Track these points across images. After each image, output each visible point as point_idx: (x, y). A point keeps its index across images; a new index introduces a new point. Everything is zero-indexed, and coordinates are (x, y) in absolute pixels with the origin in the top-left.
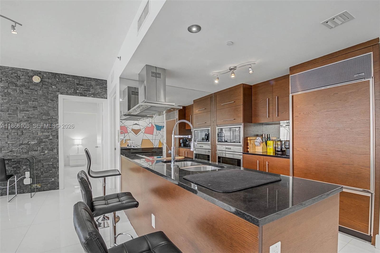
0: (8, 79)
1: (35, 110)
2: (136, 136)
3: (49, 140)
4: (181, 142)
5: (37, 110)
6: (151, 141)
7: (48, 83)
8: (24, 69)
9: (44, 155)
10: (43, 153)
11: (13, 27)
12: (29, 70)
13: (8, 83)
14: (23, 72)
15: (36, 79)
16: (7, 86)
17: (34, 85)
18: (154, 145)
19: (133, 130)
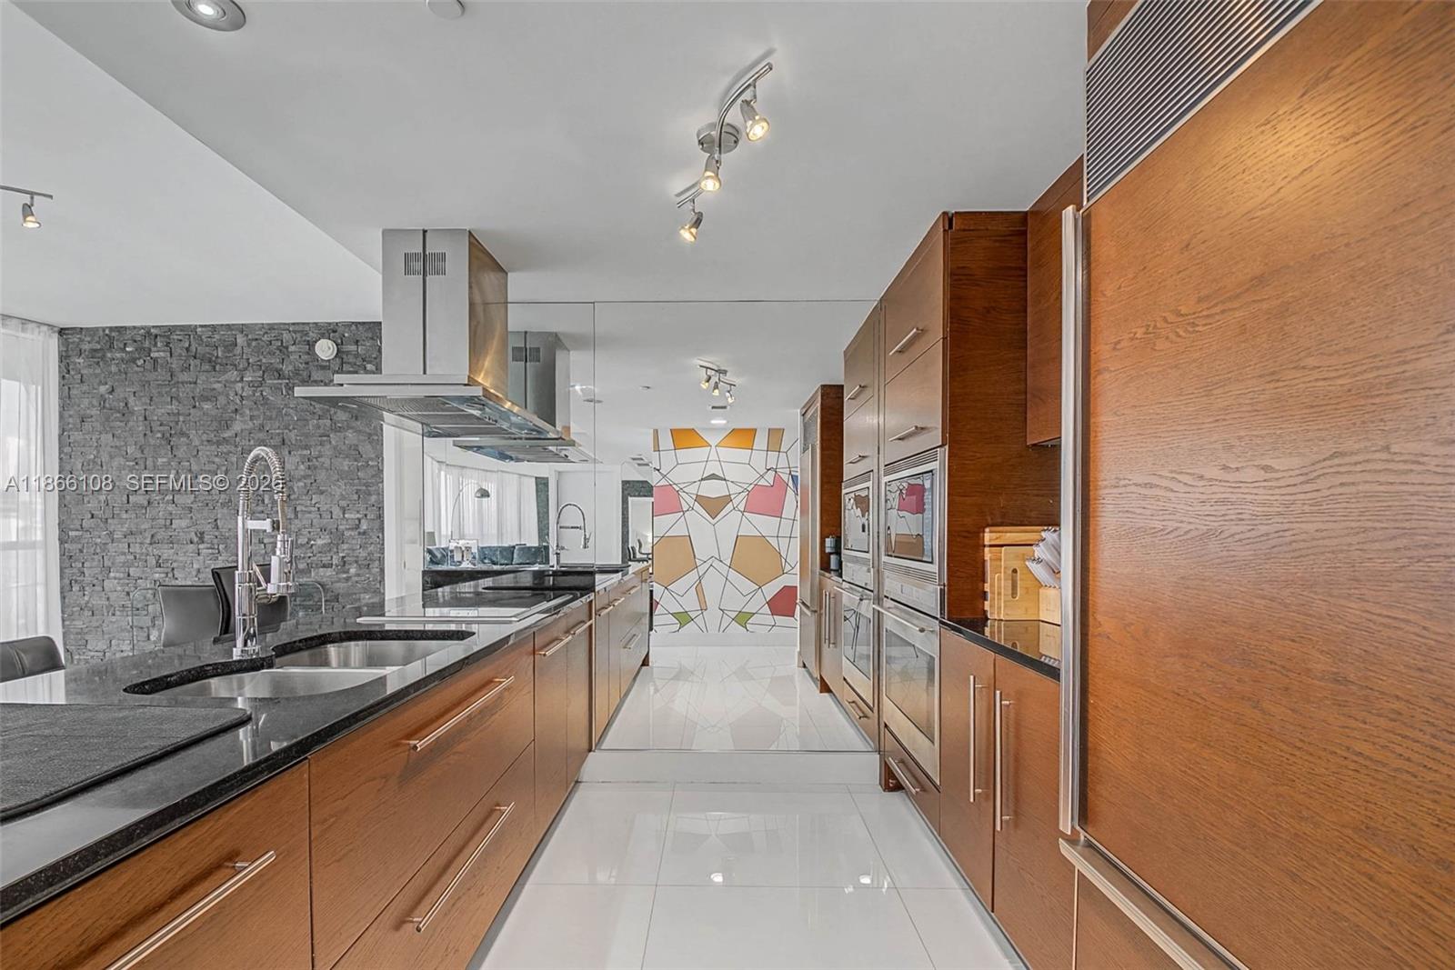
0: (260, 361)
1: (323, 445)
2: (713, 521)
3: (359, 533)
4: (828, 550)
5: (330, 442)
6: (773, 542)
7: (357, 355)
8: (298, 324)
9: (348, 579)
10: (345, 576)
11: (27, 210)
12: (308, 324)
13: (261, 372)
14: (295, 332)
15: (325, 349)
16: (261, 379)
17: (323, 368)
18: (783, 560)
19: (699, 499)
